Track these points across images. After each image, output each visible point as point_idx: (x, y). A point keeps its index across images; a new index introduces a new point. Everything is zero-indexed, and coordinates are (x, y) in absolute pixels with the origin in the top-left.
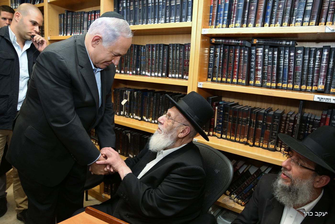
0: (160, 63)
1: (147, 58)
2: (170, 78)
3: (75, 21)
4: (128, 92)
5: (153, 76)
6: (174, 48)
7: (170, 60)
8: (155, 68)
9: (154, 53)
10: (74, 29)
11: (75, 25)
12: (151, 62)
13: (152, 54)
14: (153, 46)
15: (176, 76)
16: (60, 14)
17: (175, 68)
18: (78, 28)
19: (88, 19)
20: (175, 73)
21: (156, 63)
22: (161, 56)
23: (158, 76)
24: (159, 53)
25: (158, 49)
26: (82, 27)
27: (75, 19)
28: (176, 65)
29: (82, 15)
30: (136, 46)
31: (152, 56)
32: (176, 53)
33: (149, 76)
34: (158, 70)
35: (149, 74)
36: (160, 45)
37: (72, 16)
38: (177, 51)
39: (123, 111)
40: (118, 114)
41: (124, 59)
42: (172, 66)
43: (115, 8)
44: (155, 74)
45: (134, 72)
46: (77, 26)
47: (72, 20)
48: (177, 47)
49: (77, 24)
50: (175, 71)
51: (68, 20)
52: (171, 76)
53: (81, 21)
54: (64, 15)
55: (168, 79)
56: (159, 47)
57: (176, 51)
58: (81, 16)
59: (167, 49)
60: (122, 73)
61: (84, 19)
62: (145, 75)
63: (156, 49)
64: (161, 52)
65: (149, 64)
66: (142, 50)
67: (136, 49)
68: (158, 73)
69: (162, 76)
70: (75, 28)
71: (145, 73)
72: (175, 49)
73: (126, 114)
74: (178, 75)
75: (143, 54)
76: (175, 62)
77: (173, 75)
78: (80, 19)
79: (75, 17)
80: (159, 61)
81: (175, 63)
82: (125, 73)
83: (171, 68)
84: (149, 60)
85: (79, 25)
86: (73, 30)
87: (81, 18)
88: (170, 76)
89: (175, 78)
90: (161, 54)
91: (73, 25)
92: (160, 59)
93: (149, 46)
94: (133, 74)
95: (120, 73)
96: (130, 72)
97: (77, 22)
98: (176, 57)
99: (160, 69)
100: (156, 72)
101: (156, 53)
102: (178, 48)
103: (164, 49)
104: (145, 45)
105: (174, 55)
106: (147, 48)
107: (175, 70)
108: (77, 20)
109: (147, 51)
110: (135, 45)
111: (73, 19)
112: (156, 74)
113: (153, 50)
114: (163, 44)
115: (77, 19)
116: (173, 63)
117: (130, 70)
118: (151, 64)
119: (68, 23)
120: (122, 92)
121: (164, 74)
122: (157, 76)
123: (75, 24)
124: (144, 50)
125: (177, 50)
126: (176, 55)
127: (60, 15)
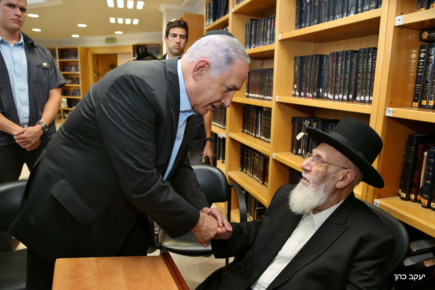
0: (346, 79)
1: (330, 72)
2: (358, 102)
3: (258, 31)
4: (307, 122)
5: (336, 100)
6: (365, 55)
7: (359, 75)
8: (340, 88)
9: (340, 65)
10: (258, 41)
11: (259, 36)
12: (334, 78)
13: (337, 66)
14: (338, 54)
15: (366, 100)
16: (246, 23)
17: (365, 86)
18: (261, 39)
19: (271, 26)
20: (364, 93)
21: (341, 79)
22: (347, 69)
23: (343, 100)
24: (346, 64)
25: (344, 59)
26: (265, 38)
27: (259, 28)
28: (366, 82)
29: (266, 23)
30: (319, 57)
31: (337, 69)
32: (368, 62)
33: (331, 99)
34: (344, 90)
35: (331, 96)
36: (347, 52)
37: (257, 25)
38: (370, 59)
39: (300, 149)
40: (295, 152)
41: (305, 76)
42: (361, 84)
43: (298, 7)
44: (339, 97)
45: (315, 94)
46: (260, 37)
47: (256, 30)
48: (368, 54)
49: (260, 34)
50: (364, 91)
51: (252, 31)
52: (359, 100)
53: (264, 30)
54: (249, 24)
55: (355, 104)
56: (345, 56)
57: (368, 59)
58: (264, 24)
59: (356, 58)
60: (302, 96)
61: (267, 27)
62: (327, 98)
63: (342, 59)
64: (349, 62)
65: (332, 81)
66: (325, 62)
67: (317, 60)
68: (343, 95)
69: (348, 100)
70: (258, 39)
71: (327, 95)
72: (367, 57)
73: (304, 154)
74: (368, 97)
75: (326, 67)
76: (365, 77)
77: (362, 98)
78: (263, 28)
79: (259, 26)
80: (345, 76)
81: (365, 79)
82: (305, 96)
83: (359, 86)
84: (333, 75)
85: (262, 35)
86: (256, 42)
87: (264, 26)
88: (358, 98)
89: (365, 103)
90: (349, 65)
91: (257, 36)
92: (347, 73)
93: (333, 55)
94: (313, 97)
95: (300, 96)
96: (310, 94)
97: (260, 32)
98: (367, 68)
99: (346, 88)
100: (340, 94)
101: (342, 64)
102: (370, 54)
103: (352, 58)
104: (328, 54)
105: (365, 66)
106: (331, 58)
107: (365, 89)
108: (260, 30)
109: (331, 63)
110: (317, 55)
111: (257, 28)
112: (341, 96)
113: (337, 61)
114: (352, 50)
115: (261, 28)
116: (363, 79)
117: (310, 92)
118: (334, 81)
119: (251, 34)
120: (301, 122)
121: (351, 96)
122: (341, 99)
123: (258, 34)
124: (328, 61)
125: (369, 57)
126: (368, 66)
127: (246, 26)
